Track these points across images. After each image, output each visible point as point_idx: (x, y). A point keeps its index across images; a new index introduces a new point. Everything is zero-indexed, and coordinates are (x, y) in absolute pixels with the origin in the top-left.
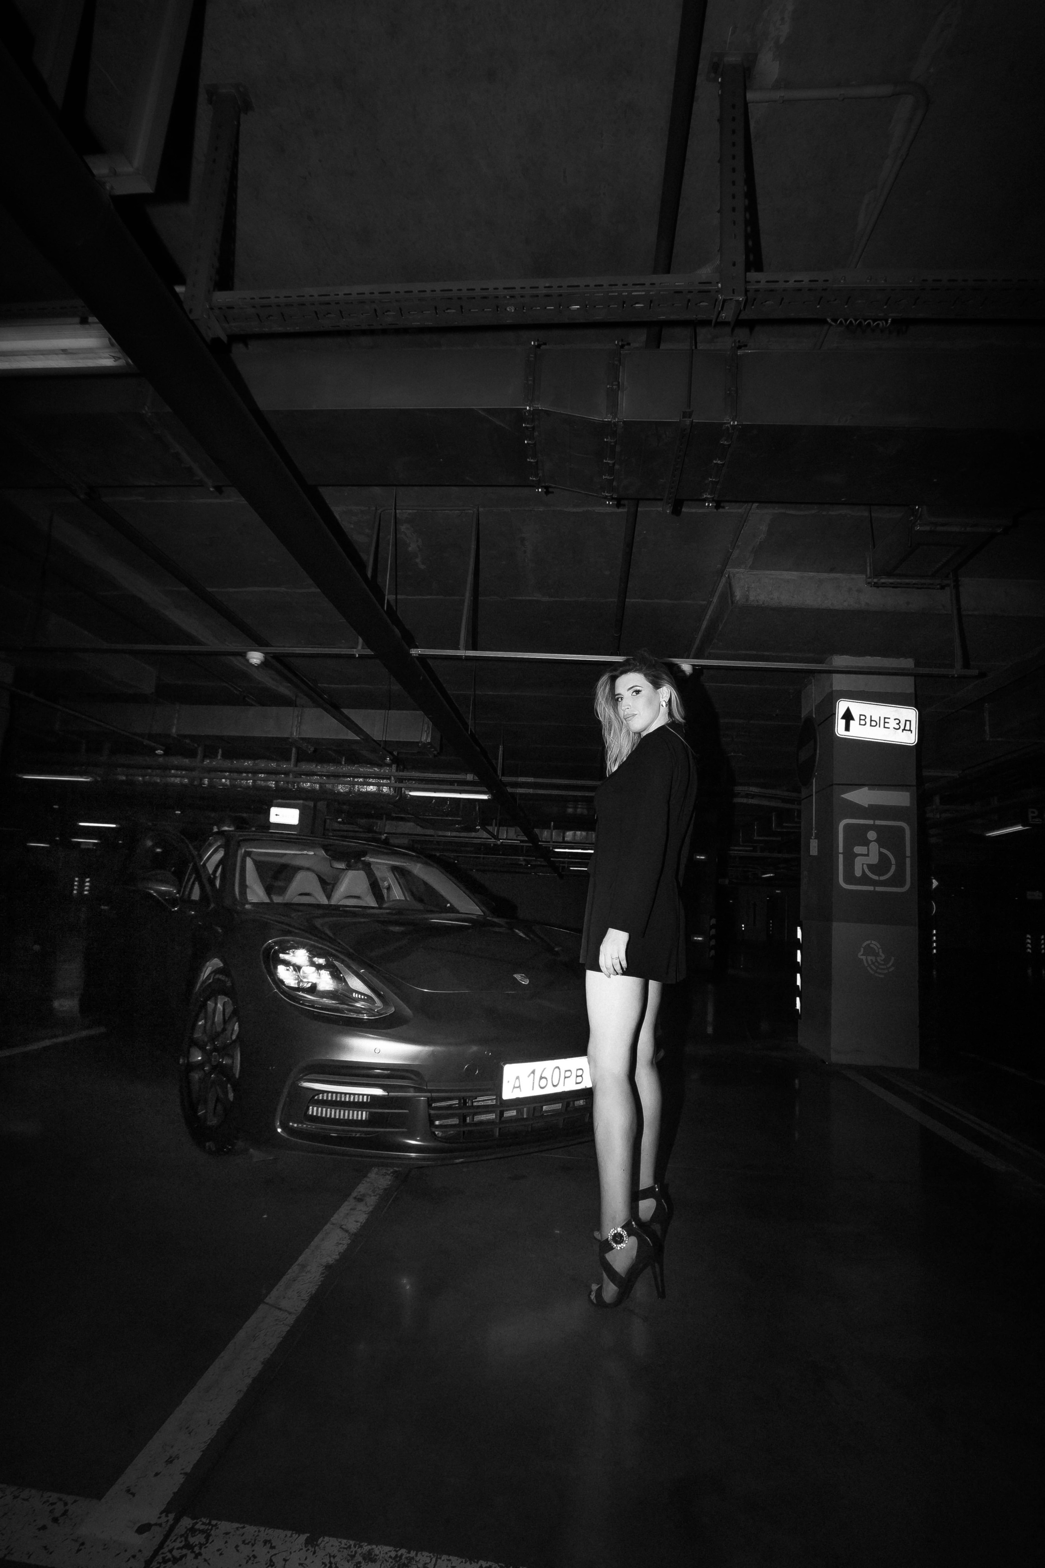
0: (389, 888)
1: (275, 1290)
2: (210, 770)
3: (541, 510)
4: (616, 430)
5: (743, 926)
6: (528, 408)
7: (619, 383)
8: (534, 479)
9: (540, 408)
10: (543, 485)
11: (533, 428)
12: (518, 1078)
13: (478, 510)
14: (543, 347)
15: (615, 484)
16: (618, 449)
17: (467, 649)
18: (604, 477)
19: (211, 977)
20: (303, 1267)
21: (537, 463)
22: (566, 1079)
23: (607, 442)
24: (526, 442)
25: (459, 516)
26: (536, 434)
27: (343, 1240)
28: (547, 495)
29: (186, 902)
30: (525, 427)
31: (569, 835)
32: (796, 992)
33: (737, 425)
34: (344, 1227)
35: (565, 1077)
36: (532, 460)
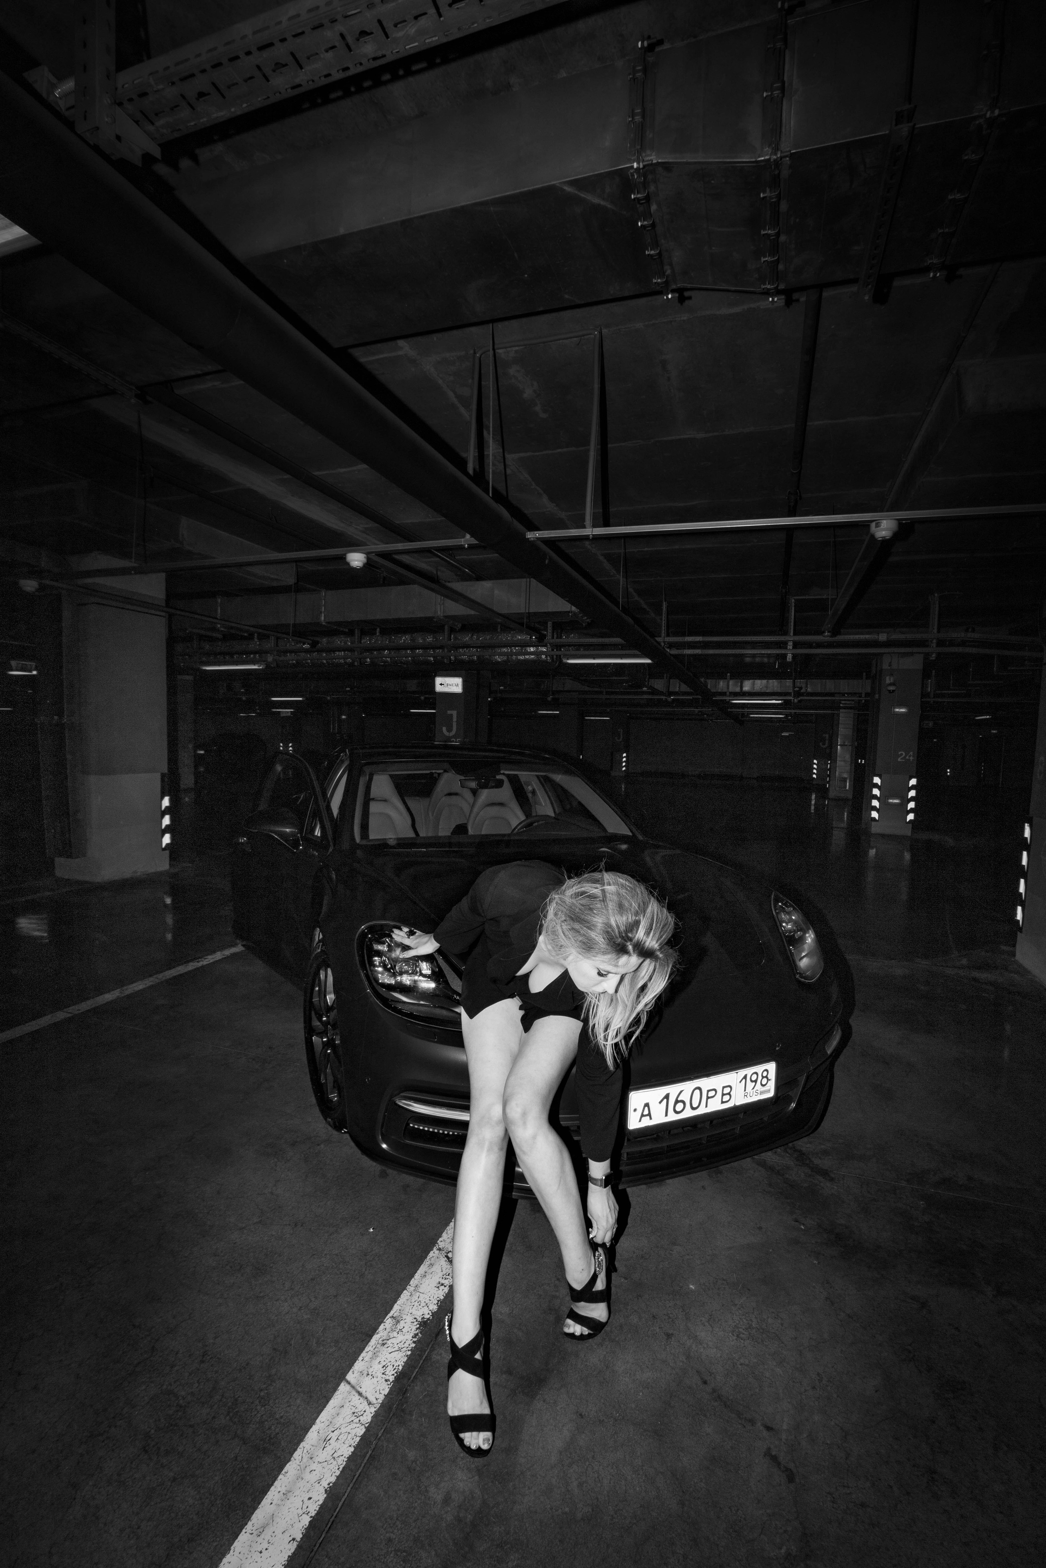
0: (534, 792)
1: (360, 1359)
2: (370, 650)
3: (685, 318)
4: (779, 174)
5: (948, 770)
6: (635, 165)
7: (783, 83)
8: (659, 280)
9: (655, 161)
10: (674, 287)
11: (648, 198)
12: (647, 1105)
13: (601, 333)
14: (658, 49)
15: (781, 267)
16: (784, 206)
17: (594, 526)
18: (763, 259)
19: (319, 946)
20: (397, 1320)
21: (660, 254)
22: (709, 1100)
23: (764, 198)
24: (639, 224)
25: (578, 344)
26: (654, 207)
28: (682, 304)
29: (310, 841)
30: (634, 199)
31: (747, 686)
32: (1017, 899)
33: (999, 115)
35: (708, 1098)
36: (652, 252)
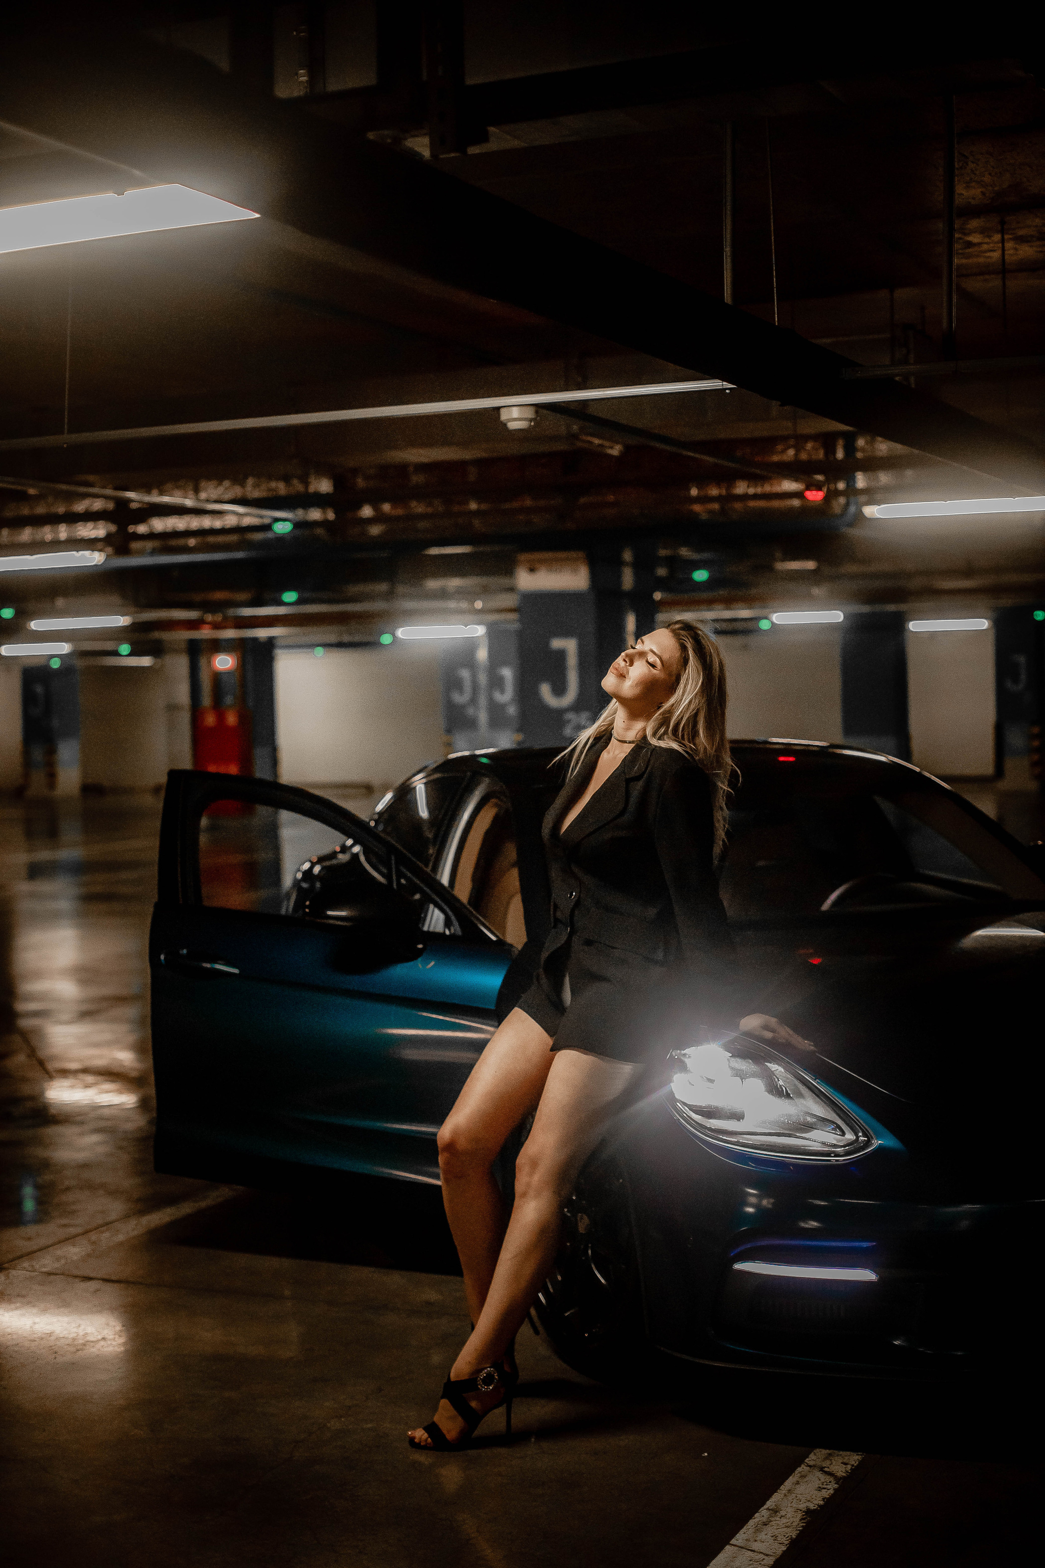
1: (742, 1531)
20: (774, 1511)
27: (827, 1485)
34: (826, 1469)
